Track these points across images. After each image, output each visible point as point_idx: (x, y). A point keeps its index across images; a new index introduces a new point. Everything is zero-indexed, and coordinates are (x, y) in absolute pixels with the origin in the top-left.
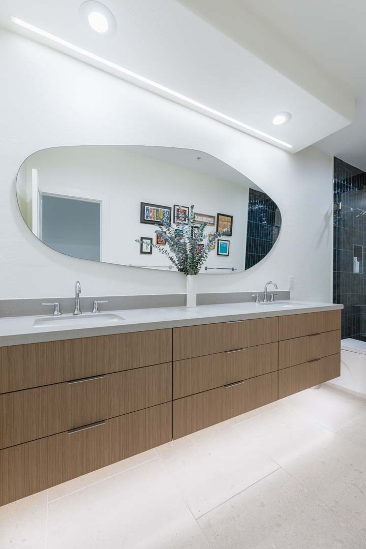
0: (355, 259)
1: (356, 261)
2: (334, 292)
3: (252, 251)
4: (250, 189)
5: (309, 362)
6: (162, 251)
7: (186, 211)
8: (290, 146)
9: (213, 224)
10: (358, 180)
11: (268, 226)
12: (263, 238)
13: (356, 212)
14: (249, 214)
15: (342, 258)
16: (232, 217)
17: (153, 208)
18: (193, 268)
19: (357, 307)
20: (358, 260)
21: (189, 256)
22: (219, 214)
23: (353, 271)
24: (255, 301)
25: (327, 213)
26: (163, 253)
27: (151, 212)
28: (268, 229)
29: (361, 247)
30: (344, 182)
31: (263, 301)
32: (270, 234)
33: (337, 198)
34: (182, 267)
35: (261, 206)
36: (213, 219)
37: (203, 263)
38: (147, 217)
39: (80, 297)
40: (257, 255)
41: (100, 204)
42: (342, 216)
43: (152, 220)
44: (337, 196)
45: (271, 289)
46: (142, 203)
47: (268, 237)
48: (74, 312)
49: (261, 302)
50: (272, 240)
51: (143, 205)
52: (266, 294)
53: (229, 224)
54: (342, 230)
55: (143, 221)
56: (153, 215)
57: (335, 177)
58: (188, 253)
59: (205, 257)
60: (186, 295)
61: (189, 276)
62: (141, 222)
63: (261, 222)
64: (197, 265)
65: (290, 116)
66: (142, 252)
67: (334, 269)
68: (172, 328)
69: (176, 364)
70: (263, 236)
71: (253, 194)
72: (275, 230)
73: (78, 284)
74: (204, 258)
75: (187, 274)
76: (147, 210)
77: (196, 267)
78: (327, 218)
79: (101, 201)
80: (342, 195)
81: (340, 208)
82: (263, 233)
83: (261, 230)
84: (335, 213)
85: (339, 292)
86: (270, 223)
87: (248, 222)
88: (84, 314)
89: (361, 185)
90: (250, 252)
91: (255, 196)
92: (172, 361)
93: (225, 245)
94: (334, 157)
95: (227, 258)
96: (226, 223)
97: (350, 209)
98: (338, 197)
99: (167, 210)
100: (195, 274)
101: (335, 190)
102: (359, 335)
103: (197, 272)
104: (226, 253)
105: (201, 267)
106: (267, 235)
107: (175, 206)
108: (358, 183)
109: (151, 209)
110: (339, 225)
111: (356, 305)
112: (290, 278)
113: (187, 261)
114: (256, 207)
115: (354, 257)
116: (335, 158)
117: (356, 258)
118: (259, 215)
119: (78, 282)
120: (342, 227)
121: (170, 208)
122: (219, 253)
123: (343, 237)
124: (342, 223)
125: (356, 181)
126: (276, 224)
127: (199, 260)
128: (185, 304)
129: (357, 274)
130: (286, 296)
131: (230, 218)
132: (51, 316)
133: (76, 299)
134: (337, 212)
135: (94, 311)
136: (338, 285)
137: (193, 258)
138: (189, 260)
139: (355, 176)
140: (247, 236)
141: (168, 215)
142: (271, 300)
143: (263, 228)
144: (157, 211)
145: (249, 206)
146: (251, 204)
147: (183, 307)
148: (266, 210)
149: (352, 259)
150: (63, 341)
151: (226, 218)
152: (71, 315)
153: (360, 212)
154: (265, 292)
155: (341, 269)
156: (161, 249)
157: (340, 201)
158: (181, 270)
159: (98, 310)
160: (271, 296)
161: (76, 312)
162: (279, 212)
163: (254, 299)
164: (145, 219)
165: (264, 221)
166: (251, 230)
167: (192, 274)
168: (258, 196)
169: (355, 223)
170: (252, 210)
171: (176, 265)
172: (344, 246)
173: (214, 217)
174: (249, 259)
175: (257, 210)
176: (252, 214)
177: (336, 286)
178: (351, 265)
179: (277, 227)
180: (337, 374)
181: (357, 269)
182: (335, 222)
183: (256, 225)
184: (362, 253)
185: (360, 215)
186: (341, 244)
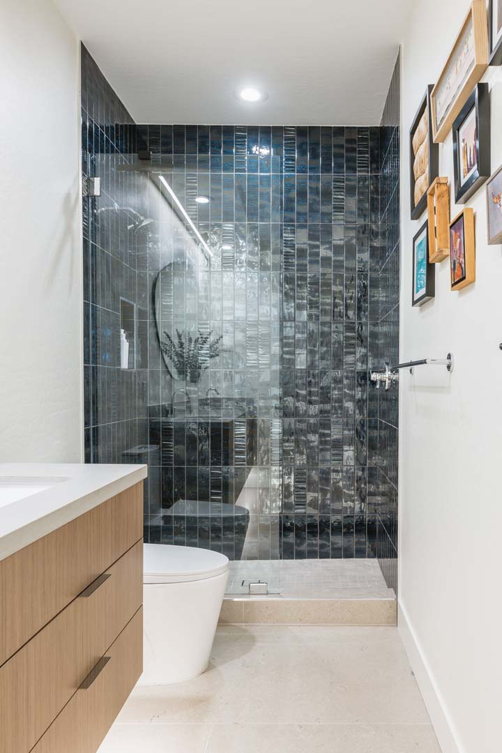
0: (123, 334)
1: (124, 338)
2: (87, 422)
20: (126, 338)
23: (119, 364)
29: (133, 306)
30: (102, 127)
33: (89, 159)
42: (99, 217)
44: (89, 157)
54: (99, 255)
57: (83, 101)
67: (86, 359)
81: (97, 193)
85: (96, 421)
94: (81, 44)
98: (91, 160)
110: (94, 238)
115: (121, 331)
116: (83, 49)
117: (124, 331)
120: (99, 247)
124: (98, 236)
134: (89, 200)
139: (122, 126)
149: (119, 335)
157: (94, 173)
172: (103, 298)
181: (124, 358)
184: (133, 321)
185: (136, 227)
186: (98, 291)
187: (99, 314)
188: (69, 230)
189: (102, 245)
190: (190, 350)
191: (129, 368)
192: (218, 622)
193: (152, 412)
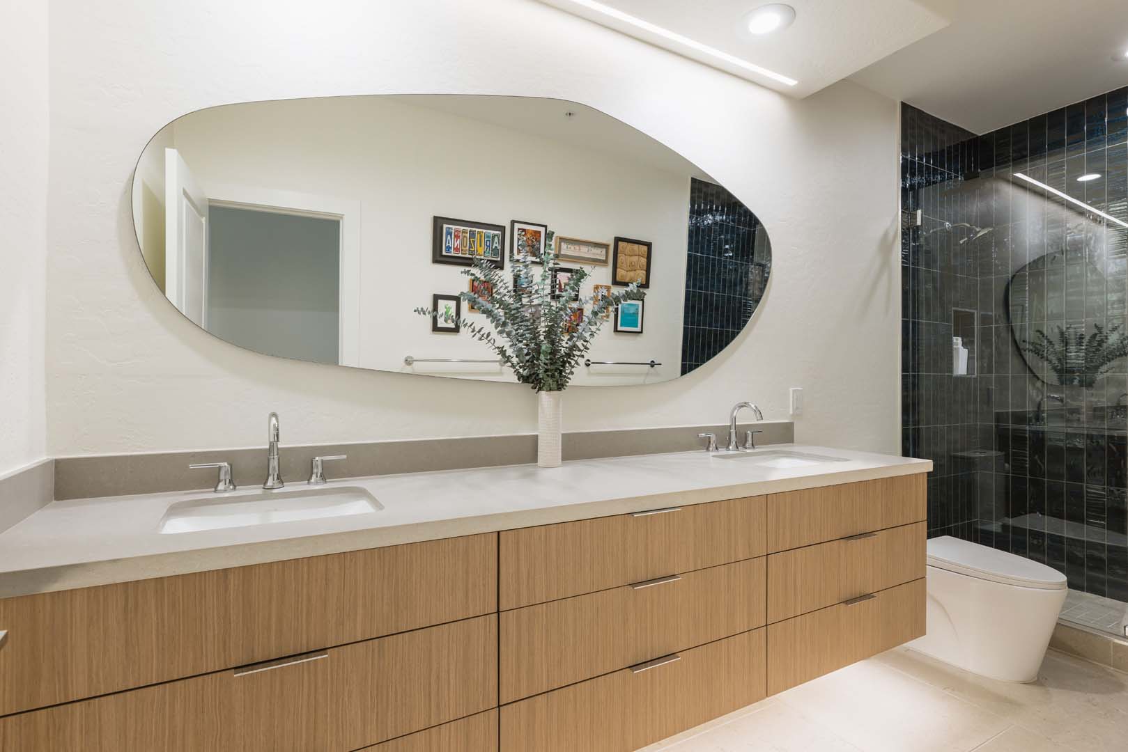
0: (958, 341)
1: (960, 346)
2: (905, 422)
3: (699, 321)
4: (694, 181)
5: (847, 602)
6: (478, 336)
7: (540, 232)
8: (791, 82)
9: (605, 262)
10: (963, 157)
11: (736, 264)
12: (724, 291)
13: (959, 232)
14: (690, 236)
15: (923, 342)
16: (649, 245)
17: (462, 228)
18: (553, 376)
19: (962, 458)
20: (964, 345)
21: (543, 348)
22: (618, 240)
23: (951, 371)
24: (708, 449)
25: (886, 235)
26: (480, 339)
27: (457, 237)
28: (736, 270)
29: (973, 314)
30: (928, 162)
31: (727, 448)
32: (741, 280)
33: (910, 197)
34: (525, 373)
35: (718, 218)
36: (604, 251)
37: (577, 363)
38: (448, 249)
39: (279, 446)
40: (710, 331)
41: (338, 222)
42: (922, 240)
43: (460, 255)
44: (910, 194)
45: (746, 418)
46: (436, 219)
47: (738, 288)
48: (265, 483)
49: (723, 452)
50: (746, 295)
51: (438, 222)
52: (733, 431)
53: (644, 261)
54: (922, 276)
55: (439, 257)
56: (463, 244)
57: (904, 150)
58: (542, 338)
59: (582, 348)
60: (537, 436)
61: (543, 393)
62: (435, 261)
63: (720, 254)
64: (563, 366)
65: (791, 11)
66: (436, 329)
67: (905, 368)
68: (499, 532)
69: (508, 620)
70: (724, 286)
71: (700, 191)
72: (754, 273)
73: (274, 420)
74: (580, 350)
75: (540, 389)
76: (449, 233)
77: (561, 372)
78: (885, 247)
79: (342, 216)
80: (922, 192)
81: (919, 223)
82: (724, 280)
83: (719, 274)
84: (905, 234)
85: (917, 422)
86: (743, 256)
87: (689, 256)
88: (289, 487)
89: (969, 167)
90: (693, 324)
91: (706, 195)
92: (498, 612)
93: (632, 310)
94: (902, 102)
95: (639, 338)
96: (635, 259)
97: (942, 224)
98: (913, 197)
99: (497, 232)
100: (559, 389)
101: (904, 178)
102: (970, 525)
103: (563, 385)
104: (637, 327)
105: (572, 373)
106: (735, 285)
107: (513, 222)
108: (963, 161)
109: (457, 231)
110: (916, 262)
111: (959, 454)
112: (794, 391)
113: (538, 359)
114: (709, 219)
115: (955, 339)
116: (905, 107)
117: (960, 339)
118: (715, 239)
119: (274, 415)
120: (922, 268)
121: (502, 229)
122: (620, 328)
123: (926, 289)
124: (922, 257)
125: (956, 156)
126: (756, 259)
127: (569, 355)
128: (534, 458)
129: (961, 379)
130: (782, 435)
131: (645, 248)
132: (209, 495)
133: (270, 450)
134: (910, 232)
135: (313, 480)
136: (914, 405)
137: (554, 352)
138: (542, 357)
139: (956, 146)
140: (687, 286)
141: (497, 244)
142: (747, 445)
143: (725, 267)
144: (472, 234)
145: (691, 218)
146: (695, 212)
147: (529, 468)
148: (733, 227)
149: (950, 343)
150: (225, 571)
151: (636, 246)
152: (257, 490)
153: (970, 230)
154: (730, 426)
155: (923, 367)
156: (477, 330)
157: (917, 206)
158: (525, 379)
159: (324, 477)
160: (746, 434)
161: (270, 483)
162: (763, 232)
163: (705, 444)
164: (444, 253)
165: (726, 251)
166: (695, 272)
167: (550, 390)
168: (712, 195)
169: (955, 255)
170: (698, 228)
171: (513, 366)
172: (928, 312)
173: (606, 246)
174: (692, 339)
175: (709, 227)
176: (697, 237)
177: (910, 408)
178: (948, 356)
179: (760, 265)
180: (919, 629)
181: (961, 363)
182: (905, 258)
183: (708, 262)
184: (974, 328)
185: (970, 239)
186: (920, 307)
187: (923, 329)
188: (885, 264)
189: (928, 265)
190: (1094, 352)
191: (967, 374)
192: (1049, 645)
193: (999, 418)
